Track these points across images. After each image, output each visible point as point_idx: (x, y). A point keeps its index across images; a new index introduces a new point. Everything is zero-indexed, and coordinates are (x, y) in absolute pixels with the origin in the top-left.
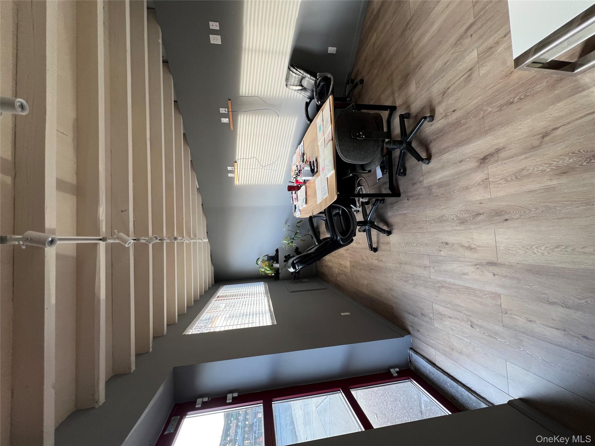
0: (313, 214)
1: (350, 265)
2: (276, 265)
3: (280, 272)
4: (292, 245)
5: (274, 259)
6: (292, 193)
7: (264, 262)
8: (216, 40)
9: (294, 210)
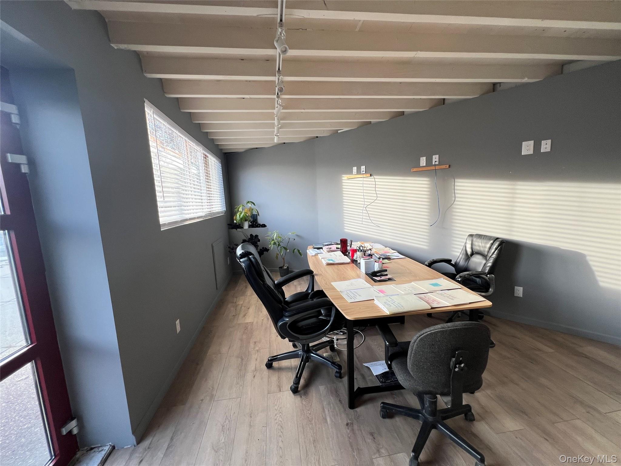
1: (247, 323)
2: (246, 225)
3: (238, 229)
4: (271, 244)
5: (254, 223)
6: (337, 244)
7: (251, 210)
8: (527, 148)
9: (315, 247)
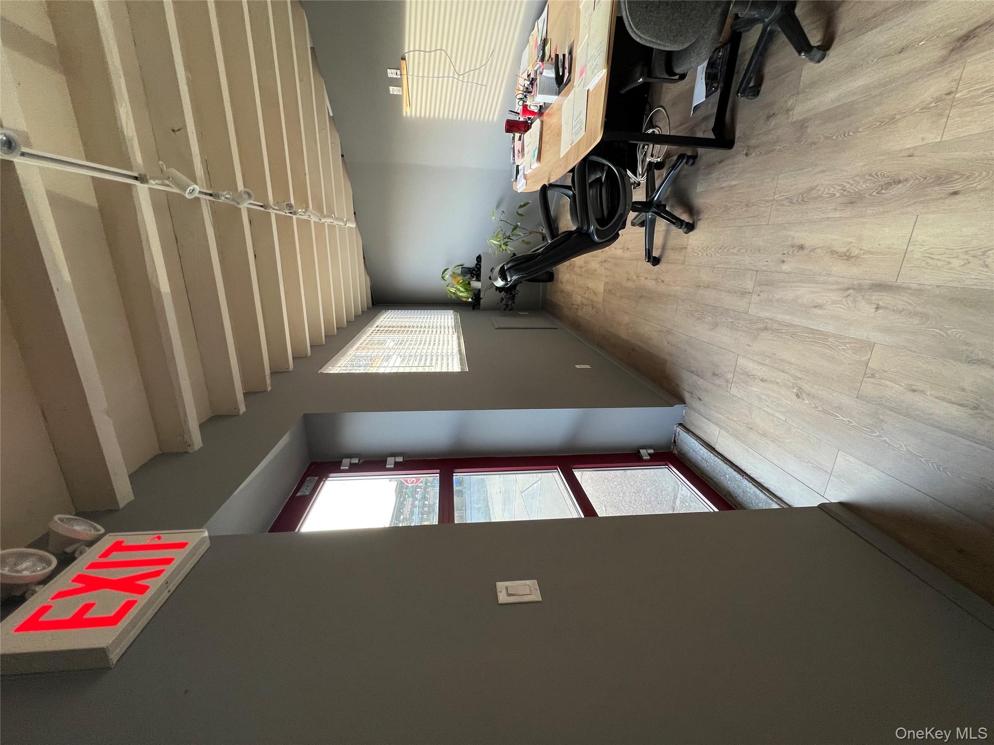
0: (549, 180)
1: (605, 290)
2: (476, 284)
3: (481, 297)
4: (506, 250)
5: (474, 272)
6: (514, 138)
7: (455, 276)
9: (515, 178)
